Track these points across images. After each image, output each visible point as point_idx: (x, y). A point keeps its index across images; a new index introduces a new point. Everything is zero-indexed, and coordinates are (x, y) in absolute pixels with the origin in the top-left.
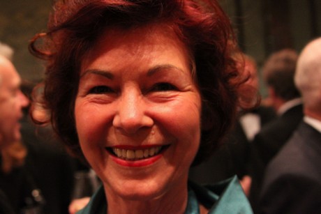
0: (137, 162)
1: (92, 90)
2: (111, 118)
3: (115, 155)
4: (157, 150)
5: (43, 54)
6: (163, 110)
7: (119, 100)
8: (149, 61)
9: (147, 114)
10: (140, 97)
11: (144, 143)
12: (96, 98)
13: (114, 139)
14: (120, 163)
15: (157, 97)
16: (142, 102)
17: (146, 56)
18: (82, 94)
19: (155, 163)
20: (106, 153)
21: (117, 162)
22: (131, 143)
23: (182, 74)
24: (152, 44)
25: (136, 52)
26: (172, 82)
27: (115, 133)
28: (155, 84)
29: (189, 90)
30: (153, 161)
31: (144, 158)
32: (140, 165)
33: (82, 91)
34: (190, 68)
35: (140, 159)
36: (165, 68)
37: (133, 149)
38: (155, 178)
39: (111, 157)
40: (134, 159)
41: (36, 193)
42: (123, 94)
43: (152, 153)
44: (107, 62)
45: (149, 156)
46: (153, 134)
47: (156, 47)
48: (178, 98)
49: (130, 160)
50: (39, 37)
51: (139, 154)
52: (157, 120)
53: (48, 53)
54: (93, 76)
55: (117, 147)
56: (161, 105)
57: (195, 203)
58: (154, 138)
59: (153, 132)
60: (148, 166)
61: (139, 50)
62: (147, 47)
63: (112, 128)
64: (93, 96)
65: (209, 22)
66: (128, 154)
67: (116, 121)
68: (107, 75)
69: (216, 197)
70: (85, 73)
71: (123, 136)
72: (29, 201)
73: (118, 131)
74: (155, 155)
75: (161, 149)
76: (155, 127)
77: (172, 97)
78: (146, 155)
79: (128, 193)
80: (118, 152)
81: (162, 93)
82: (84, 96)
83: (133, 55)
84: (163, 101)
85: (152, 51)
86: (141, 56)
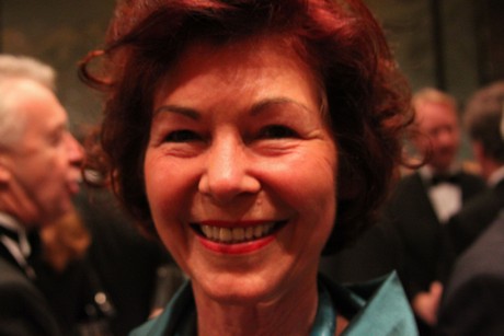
0: (235, 247)
1: (170, 137)
2: (197, 179)
3: (203, 235)
4: (267, 228)
5: (100, 83)
6: (275, 168)
7: (208, 151)
8: (253, 92)
9: (250, 173)
10: (240, 148)
11: (245, 217)
12: (174, 149)
13: (201, 211)
14: (210, 248)
15: (267, 147)
16: (243, 154)
17: (248, 85)
19: (264, 248)
20: (191, 232)
21: (206, 246)
22: (227, 218)
23: (305, 112)
24: (258, 66)
25: (233, 78)
26: (289, 125)
27: (203, 202)
28: (262, 127)
29: (316, 137)
30: (260, 246)
31: (246, 240)
32: (240, 251)
33: (155, 137)
34: (318, 101)
35: (239, 242)
36: (277, 103)
37: (230, 226)
38: (264, 272)
39: (197, 238)
40: (231, 242)
41: (101, 298)
42: (214, 143)
43: (258, 233)
44: (191, 95)
45: (254, 238)
46: (259, 204)
47: (265, 71)
48: (299, 150)
49: (224, 242)
50: (94, 56)
51: (238, 234)
52: (266, 184)
53: (107, 80)
54: (169, 115)
55: (206, 223)
56: (272, 160)
57: (329, 311)
58: (261, 210)
59: (259, 201)
60: (253, 252)
61: (238, 76)
62: (250, 71)
63: (198, 195)
64: (170, 146)
65: (348, 32)
66: (222, 234)
67: (203, 185)
68: (190, 114)
69: (362, 302)
70: (158, 111)
71: (214, 207)
72: (91, 311)
73: (206, 199)
74: (263, 236)
75: (274, 228)
76: (262, 193)
77: (289, 148)
78: (249, 235)
79: (221, 292)
80: (207, 230)
81: (274, 142)
83: (228, 83)
84: (276, 153)
85: (257, 78)
86: (242, 85)
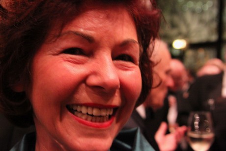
18: (56, 53)
48: (135, 70)
77: (132, 67)
82: (57, 55)
